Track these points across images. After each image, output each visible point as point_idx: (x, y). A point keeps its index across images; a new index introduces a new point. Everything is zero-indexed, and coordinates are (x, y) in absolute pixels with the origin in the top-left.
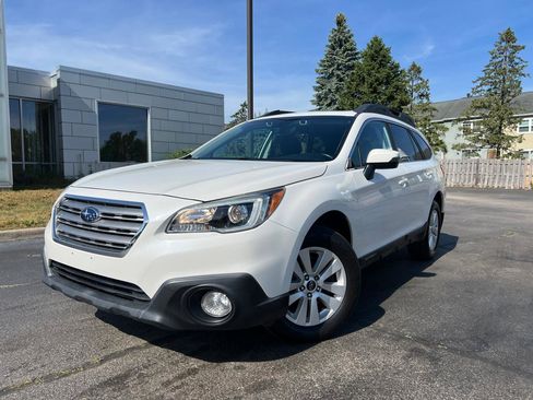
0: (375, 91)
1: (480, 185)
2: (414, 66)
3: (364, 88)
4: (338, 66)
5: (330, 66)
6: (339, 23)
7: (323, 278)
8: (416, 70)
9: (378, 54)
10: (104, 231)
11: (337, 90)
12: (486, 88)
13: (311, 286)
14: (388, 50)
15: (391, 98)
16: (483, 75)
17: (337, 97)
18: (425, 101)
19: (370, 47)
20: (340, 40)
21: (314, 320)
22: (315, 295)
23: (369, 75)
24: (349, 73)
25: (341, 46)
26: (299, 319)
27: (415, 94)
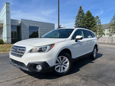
0: (88, 22)
1: (113, 43)
2: (97, 16)
3: (86, 21)
4: (80, 17)
5: (78, 17)
6: (80, 8)
7: (64, 62)
8: (98, 17)
9: (89, 14)
10: (19, 52)
11: (80, 22)
12: (114, 21)
13: (61, 64)
14: (91, 13)
15: (92, 23)
16: (113, 18)
17: (80, 23)
18: (100, 24)
19: (87, 13)
20: (81, 11)
21: (62, 71)
22: (62, 66)
23: (87, 19)
24: (83, 18)
25: (81, 13)
26: (59, 71)
27: (97, 23)
